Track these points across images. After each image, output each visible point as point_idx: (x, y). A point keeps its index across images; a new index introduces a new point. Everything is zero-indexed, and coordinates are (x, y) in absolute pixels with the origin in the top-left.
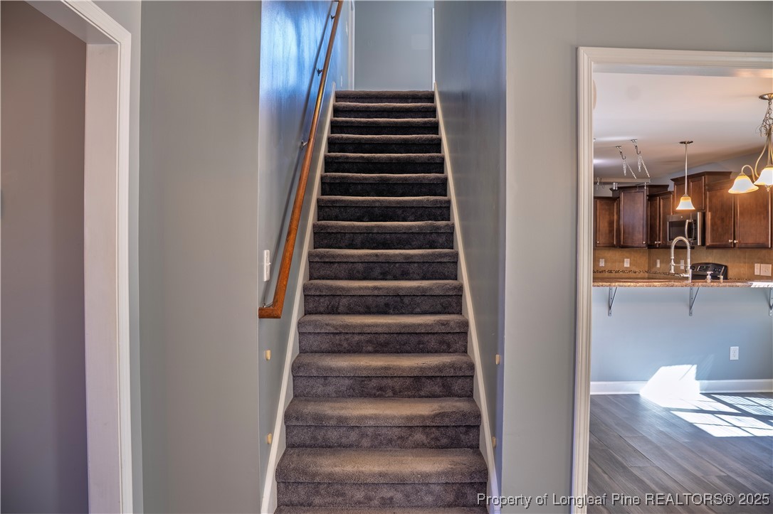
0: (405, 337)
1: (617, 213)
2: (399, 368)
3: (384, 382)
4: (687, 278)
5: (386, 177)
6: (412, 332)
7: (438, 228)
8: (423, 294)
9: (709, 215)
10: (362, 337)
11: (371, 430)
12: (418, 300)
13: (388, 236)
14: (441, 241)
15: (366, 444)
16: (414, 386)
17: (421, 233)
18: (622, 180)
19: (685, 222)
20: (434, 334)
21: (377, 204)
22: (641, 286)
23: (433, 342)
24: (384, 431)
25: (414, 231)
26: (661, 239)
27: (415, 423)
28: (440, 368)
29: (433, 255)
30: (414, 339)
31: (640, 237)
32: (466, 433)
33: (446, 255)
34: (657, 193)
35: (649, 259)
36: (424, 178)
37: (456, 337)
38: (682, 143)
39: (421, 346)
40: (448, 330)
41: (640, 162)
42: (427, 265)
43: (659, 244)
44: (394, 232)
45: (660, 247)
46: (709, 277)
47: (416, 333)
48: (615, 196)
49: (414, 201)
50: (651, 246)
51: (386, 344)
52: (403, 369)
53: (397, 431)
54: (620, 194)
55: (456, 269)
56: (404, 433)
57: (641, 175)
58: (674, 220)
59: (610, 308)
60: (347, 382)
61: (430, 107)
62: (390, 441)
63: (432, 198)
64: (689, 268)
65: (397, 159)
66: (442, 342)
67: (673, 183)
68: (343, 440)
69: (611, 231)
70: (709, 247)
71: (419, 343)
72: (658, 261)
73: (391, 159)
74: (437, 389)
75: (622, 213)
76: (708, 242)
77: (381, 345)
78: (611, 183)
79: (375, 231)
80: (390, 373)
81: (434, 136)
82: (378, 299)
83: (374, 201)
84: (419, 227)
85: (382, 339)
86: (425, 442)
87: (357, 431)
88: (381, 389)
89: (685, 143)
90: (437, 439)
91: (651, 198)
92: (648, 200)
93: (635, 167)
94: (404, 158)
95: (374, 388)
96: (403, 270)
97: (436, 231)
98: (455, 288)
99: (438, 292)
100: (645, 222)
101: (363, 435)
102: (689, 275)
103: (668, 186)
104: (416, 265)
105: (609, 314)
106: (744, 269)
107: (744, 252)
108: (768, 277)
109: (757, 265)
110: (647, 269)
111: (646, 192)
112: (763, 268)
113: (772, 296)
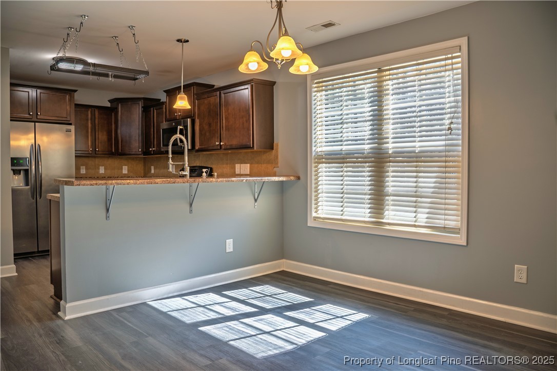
1: (115, 123)
4: (186, 175)
9: (198, 122)
19: (177, 127)
22: (142, 183)
26: (155, 147)
31: (136, 145)
34: (151, 106)
35: (145, 166)
38: (178, 41)
43: (154, 151)
45: (155, 153)
46: (204, 174)
48: (114, 106)
50: (146, 152)
54: (118, 105)
58: (167, 127)
64: (187, 165)
67: (165, 94)
69: (110, 139)
70: (198, 151)
72: (152, 167)
76: (198, 145)
89: (181, 42)
91: (146, 110)
92: (143, 111)
100: (140, 132)
102: (187, 173)
103: (160, 98)
105: (107, 218)
106: (226, 169)
107: (227, 154)
108: (246, 175)
109: (237, 166)
110: (142, 175)
111: (141, 104)
112: (245, 168)
113: (256, 190)
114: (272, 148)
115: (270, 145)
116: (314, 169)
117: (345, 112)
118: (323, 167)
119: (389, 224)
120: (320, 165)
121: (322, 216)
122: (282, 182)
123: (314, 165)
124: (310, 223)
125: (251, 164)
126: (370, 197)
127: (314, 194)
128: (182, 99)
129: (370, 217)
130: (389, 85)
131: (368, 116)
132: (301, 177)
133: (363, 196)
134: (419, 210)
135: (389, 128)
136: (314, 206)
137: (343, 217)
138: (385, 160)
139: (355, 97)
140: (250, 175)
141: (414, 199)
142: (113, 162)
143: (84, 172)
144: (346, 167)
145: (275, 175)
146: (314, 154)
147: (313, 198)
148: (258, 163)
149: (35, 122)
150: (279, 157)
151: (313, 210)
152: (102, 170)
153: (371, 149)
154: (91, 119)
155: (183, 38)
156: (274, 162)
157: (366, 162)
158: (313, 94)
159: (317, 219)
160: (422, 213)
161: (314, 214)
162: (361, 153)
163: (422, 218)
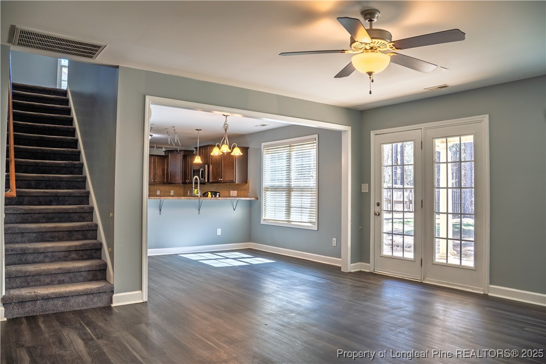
0: (62, 215)
1: (167, 165)
2: (62, 227)
3: (54, 234)
5: (43, 137)
6: (66, 212)
7: (75, 164)
8: (70, 195)
9: (211, 167)
10: (39, 215)
11: (50, 254)
12: (67, 198)
13: (47, 168)
14: (76, 171)
15: (47, 261)
16: (70, 235)
17: (65, 166)
18: (167, 146)
19: (199, 169)
20: (77, 213)
21: (40, 151)
23: (76, 217)
24: (57, 254)
25: (62, 165)
26: (189, 179)
27: (72, 249)
28: (82, 227)
29: (74, 177)
30: (67, 215)
31: (179, 179)
32: (96, 252)
33: (80, 178)
34: (188, 155)
35: (184, 190)
36: (65, 139)
37: (88, 215)
38: (196, 130)
39: (70, 219)
40: (84, 211)
41: (176, 138)
42: (70, 182)
43: (188, 182)
44: (51, 166)
46: (218, 196)
47: (68, 213)
48: (166, 155)
49: (60, 150)
50: (184, 183)
51: (53, 218)
52: (64, 228)
53: (63, 254)
54: (169, 154)
55: (85, 184)
56: (66, 254)
57: (177, 144)
58: (195, 169)
59: (160, 210)
60: (34, 235)
61: (65, 99)
62: (60, 258)
63: (70, 149)
65: (49, 127)
66: (80, 217)
67: (195, 149)
68: (36, 260)
69: (163, 174)
70: (211, 183)
71: (69, 217)
72: (189, 192)
73: (44, 126)
74: (80, 236)
75: (169, 165)
76: (211, 181)
77: (50, 219)
78: (162, 148)
79: (40, 165)
80: (57, 229)
81: (69, 116)
82: (46, 198)
83: (37, 149)
84: (65, 163)
85: (50, 216)
86: (77, 258)
87: (43, 255)
88: (52, 237)
89: (198, 130)
90: (82, 256)
91: (185, 157)
92: (183, 158)
93: (174, 140)
94: (52, 127)
95: (49, 237)
96: (57, 184)
97: (74, 166)
98: (86, 192)
99: (77, 195)
100: (181, 170)
101: (46, 257)
102: (199, 194)
103: (193, 151)
104: (64, 182)
105: (160, 214)
106: (226, 193)
107: (226, 185)
108: (235, 197)
109: (231, 192)
111: (182, 153)
112: (234, 193)
113: (235, 204)
114: (247, 183)
115: (245, 181)
116: (264, 194)
117: (277, 165)
118: (269, 193)
119: (292, 221)
120: (267, 192)
121: (267, 218)
122: (251, 200)
123: (264, 192)
124: (262, 222)
125: (238, 191)
126: (286, 208)
127: (264, 207)
128: (198, 158)
129: (285, 218)
130: (293, 154)
131: (285, 168)
132: (259, 199)
133: (282, 208)
134: (303, 214)
135: (293, 175)
136: (263, 213)
137: (275, 219)
138: (292, 190)
139: (280, 158)
140: (237, 197)
141: (301, 209)
142: (165, 188)
144: (277, 193)
145: (248, 197)
146: (264, 186)
148: (241, 190)
150: (250, 187)
151: (263, 215)
152: (158, 193)
153: (286, 184)
154: (153, 163)
156: (247, 190)
158: (264, 155)
159: (265, 220)
160: (305, 216)
161: (264, 218)
162: (283, 187)
163: (306, 218)
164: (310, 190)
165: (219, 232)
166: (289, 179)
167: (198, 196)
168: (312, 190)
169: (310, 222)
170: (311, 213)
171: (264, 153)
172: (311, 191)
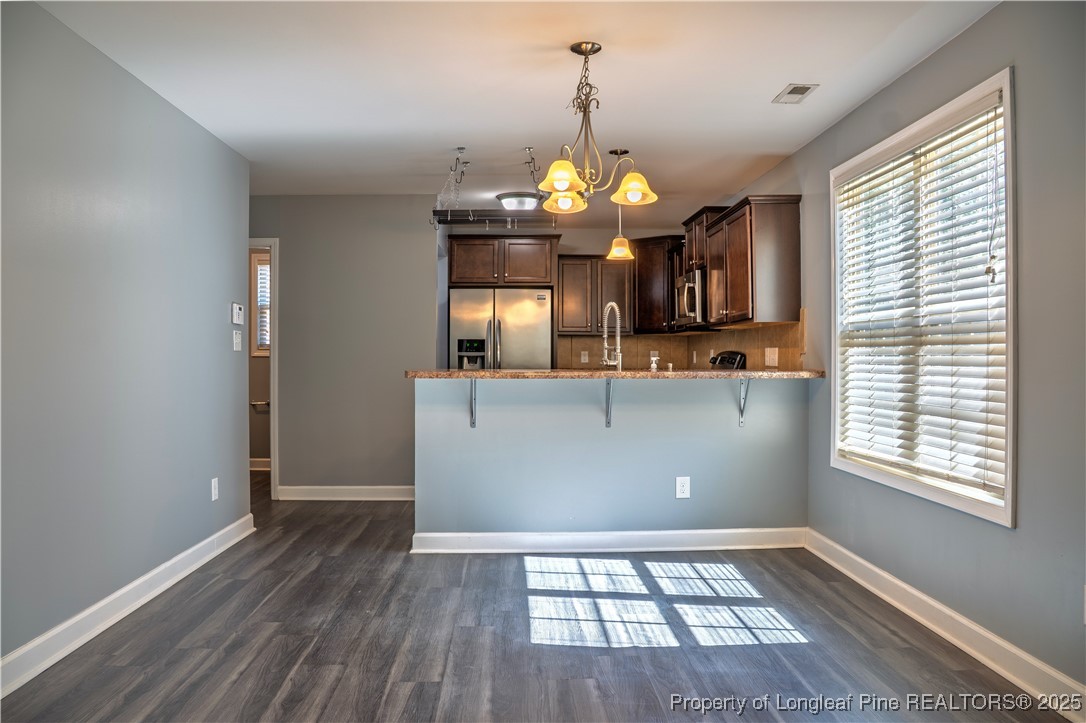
31: (660, 315)
38: (611, 153)
43: (675, 324)
64: (618, 351)
76: (712, 318)
89: (616, 154)
100: (666, 293)
106: (758, 358)
109: (767, 351)
110: (686, 365)
112: (772, 355)
113: (743, 395)
114: (798, 319)
115: (796, 313)
116: (839, 358)
118: (853, 355)
119: (922, 471)
120: (852, 351)
121: (848, 448)
122: (805, 381)
123: (839, 350)
124: (835, 462)
125: (779, 348)
126: (901, 413)
127: (839, 405)
128: (621, 244)
129: (900, 455)
131: (898, 250)
132: (827, 372)
133: (890, 412)
134: (962, 445)
135: (926, 276)
136: (838, 428)
137: (871, 454)
138: (924, 338)
139: (882, 216)
140: (778, 368)
141: (951, 421)
142: (634, 345)
143: (587, 361)
145: (801, 369)
146: (839, 329)
147: (839, 413)
148: (786, 345)
149: (494, 287)
150: (806, 335)
151: (838, 437)
152: (585, 359)
153: (903, 316)
154: (591, 277)
155: (619, 148)
157: (895, 345)
158: (838, 214)
159: (843, 454)
160: (965, 452)
161: (839, 445)
162: (891, 327)
163: (967, 465)
164: (984, 336)
165: (683, 488)
166: (912, 295)
167: (614, 368)
168: (992, 335)
169: (985, 487)
170: (987, 445)
171: (838, 206)
172: (989, 342)
